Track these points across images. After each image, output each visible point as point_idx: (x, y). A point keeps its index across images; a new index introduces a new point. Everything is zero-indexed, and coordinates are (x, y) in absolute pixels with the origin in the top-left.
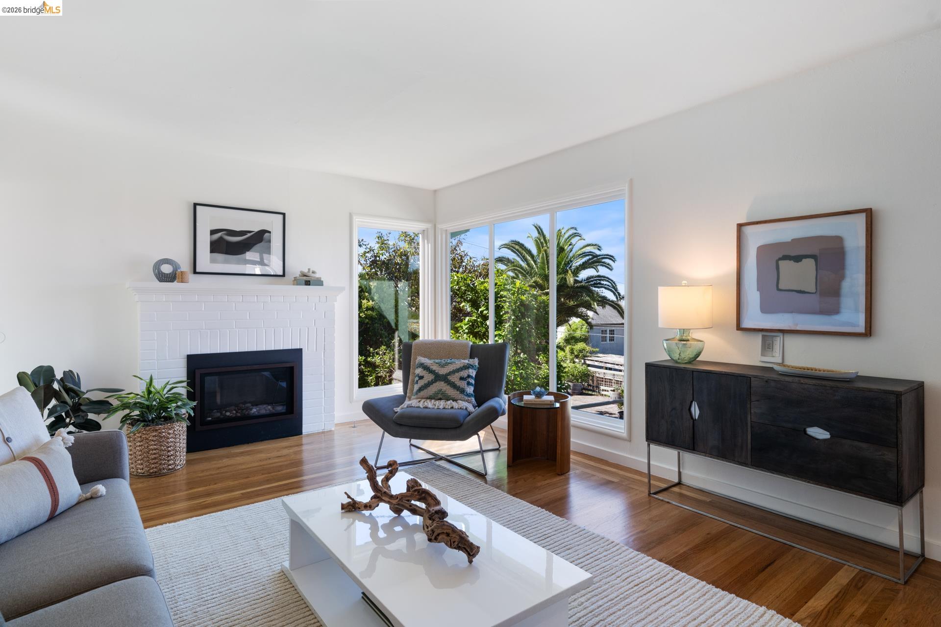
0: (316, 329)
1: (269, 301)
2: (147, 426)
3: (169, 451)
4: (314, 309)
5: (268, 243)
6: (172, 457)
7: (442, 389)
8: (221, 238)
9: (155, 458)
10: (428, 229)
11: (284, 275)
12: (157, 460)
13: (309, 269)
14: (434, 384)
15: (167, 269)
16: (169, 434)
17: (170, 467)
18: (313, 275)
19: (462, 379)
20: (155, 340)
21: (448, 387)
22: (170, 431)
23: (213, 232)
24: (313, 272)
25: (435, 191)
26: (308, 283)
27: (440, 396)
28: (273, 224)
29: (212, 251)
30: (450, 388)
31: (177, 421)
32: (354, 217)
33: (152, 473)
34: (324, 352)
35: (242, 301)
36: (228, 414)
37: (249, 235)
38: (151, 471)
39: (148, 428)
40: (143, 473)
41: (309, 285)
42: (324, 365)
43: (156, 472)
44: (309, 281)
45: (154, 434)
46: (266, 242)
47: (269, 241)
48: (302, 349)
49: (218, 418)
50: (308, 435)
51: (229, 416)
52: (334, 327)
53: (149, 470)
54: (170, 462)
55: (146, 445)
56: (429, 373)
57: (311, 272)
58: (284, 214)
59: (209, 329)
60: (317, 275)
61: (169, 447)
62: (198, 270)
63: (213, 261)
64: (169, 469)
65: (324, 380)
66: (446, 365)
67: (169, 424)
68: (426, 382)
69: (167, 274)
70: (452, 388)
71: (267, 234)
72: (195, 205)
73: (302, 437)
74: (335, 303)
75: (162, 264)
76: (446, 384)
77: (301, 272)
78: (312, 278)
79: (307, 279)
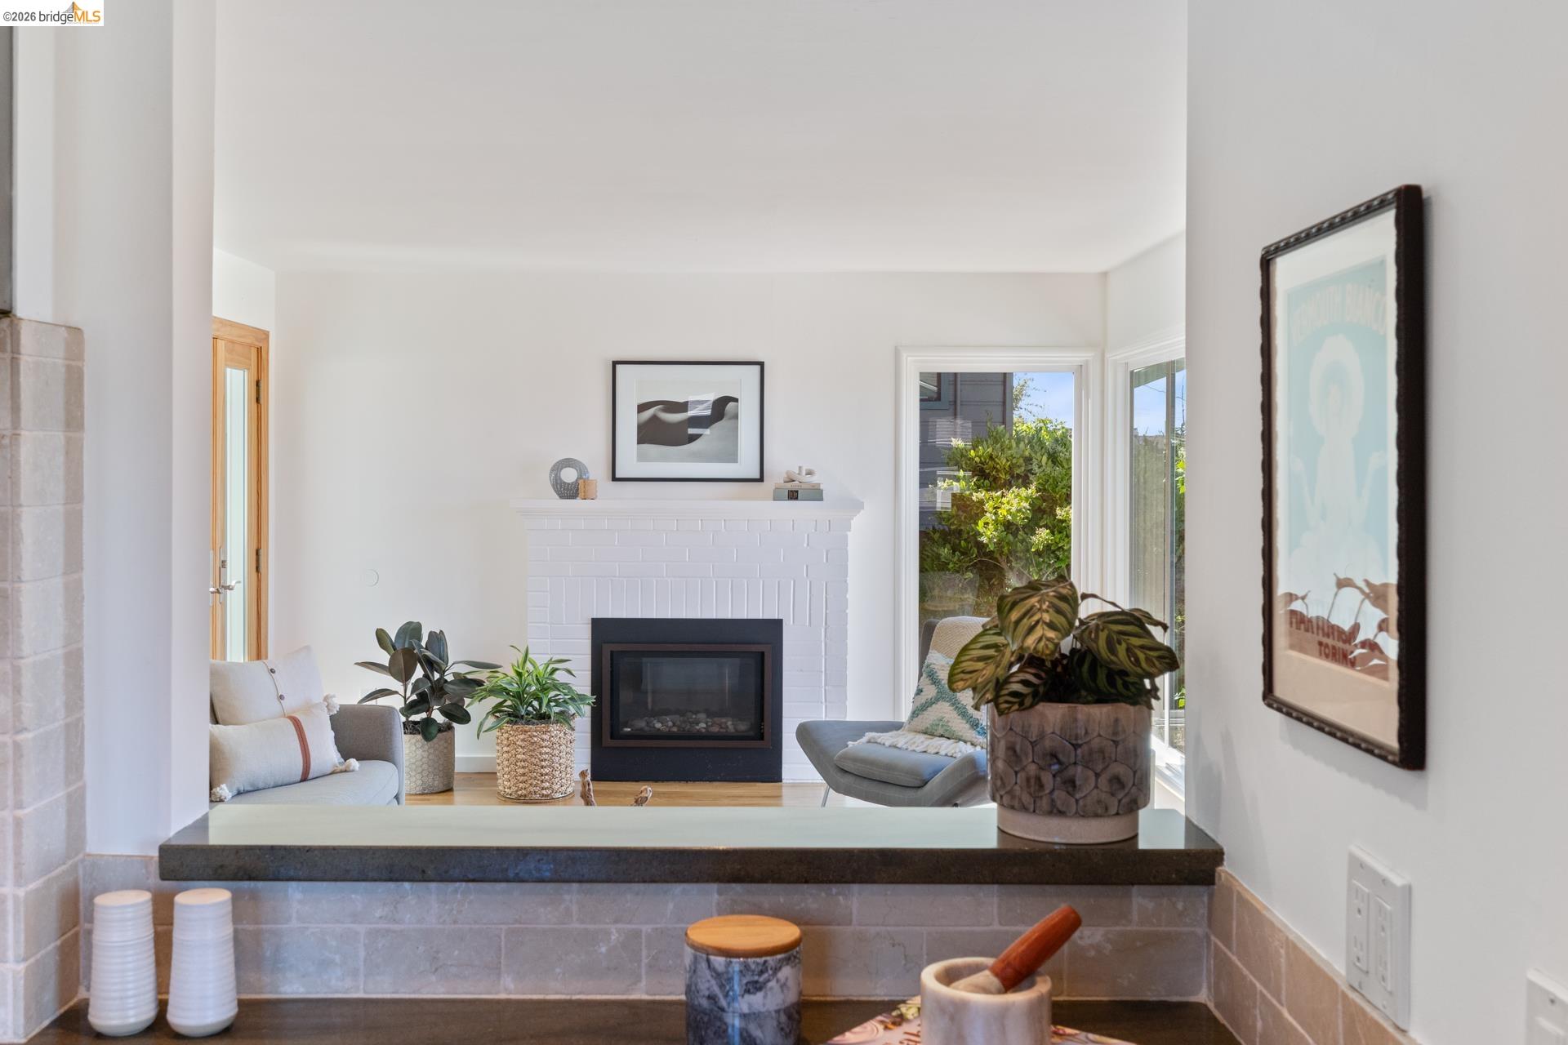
0: (810, 582)
1: (723, 530)
2: (516, 723)
3: (542, 767)
4: (805, 545)
5: (733, 421)
6: (547, 777)
7: (944, 717)
8: (654, 418)
9: (524, 775)
10: (1087, 361)
11: (761, 479)
12: (526, 778)
13: (800, 468)
14: (934, 705)
15: (569, 475)
16: (543, 740)
17: (544, 792)
18: (808, 479)
20: (547, 592)
21: (954, 714)
22: (544, 737)
23: (642, 408)
24: (810, 473)
25: (1105, 275)
26: (793, 495)
27: (940, 731)
28: (741, 384)
29: (640, 441)
30: (956, 716)
31: (557, 722)
32: (904, 355)
33: (521, 796)
34: (826, 629)
35: (677, 530)
36: (658, 725)
37: (701, 407)
38: (520, 793)
39: (515, 727)
40: (511, 795)
41: (795, 499)
42: (826, 654)
43: (525, 796)
44: (797, 492)
45: (522, 737)
46: (730, 419)
47: (736, 417)
48: (781, 620)
49: (641, 729)
50: (794, 786)
51: (659, 729)
52: (846, 581)
53: (517, 791)
54: (544, 784)
55: (513, 752)
56: (932, 684)
57: (804, 473)
58: (761, 364)
59: (625, 577)
60: (814, 479)
61: (542, 761)
62: (617, 476)
63: (641, 458)
64: (543, 795)
65: (826, 685)
67: (543, 725)
68: (923, 701)
69: (569, 484)
70: (960, 717)
71: (731, 404)
72: (615, 363)
73: (781, 786)
74: (849, 533)
75: (562, 469)
76: (952, 708)
77: (787, 473)
78: (804, 486)
79: (794, 489)
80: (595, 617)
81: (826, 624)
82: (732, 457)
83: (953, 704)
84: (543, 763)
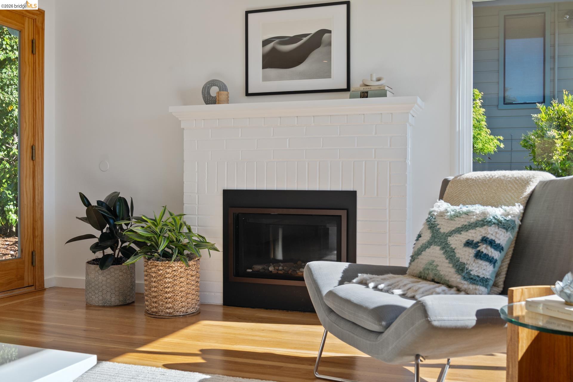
0: (378, 163)
3: (166, 293)
5: (328, 47)
6: (169, 300)
7: (433, 261)
8: (274, 49)
11: (348, 89)
14: (427, 250)
15: (214, 91)
16: (168, 273)
17: (167, 310)
18: (377, 83)
19: (469, 244)
20: (196, 172)
22: (168, 271)
23: (265, 43)
26: (364, 95)
27: (431, 276)
28: (333, 20)
29: (264, 66)
34: (389, 199)
35: (280, 125)
36: (271, 269)
37: (305, 39)
41: (367, 97)
42: (389, 219)
44: (367, 92)
46: (326, 46)
47: (330, 44)
48: (356, 192)
49: (259, 271)
51: (271, 272)
52: (406, 161)
54: (168, 305)
57: (375, 80)
58: (348, 3)
59: (246, 160)
62: (249, 92)
63: (265, 78)
65: (389, 243)
66: (457, 217)
67: (167, 262)
69: (213, 97)
70: (447, 261)
71: (326, 35)
72: (247, 12)
74: (407, 124)
75: (211, 86)
76: (442, 252)
78: (373, 88)
79: (365, 90)
80: (226, 189)
81: (390, 195)
82: (328, 75)
83: (443, 248)
84: (167, 290)
